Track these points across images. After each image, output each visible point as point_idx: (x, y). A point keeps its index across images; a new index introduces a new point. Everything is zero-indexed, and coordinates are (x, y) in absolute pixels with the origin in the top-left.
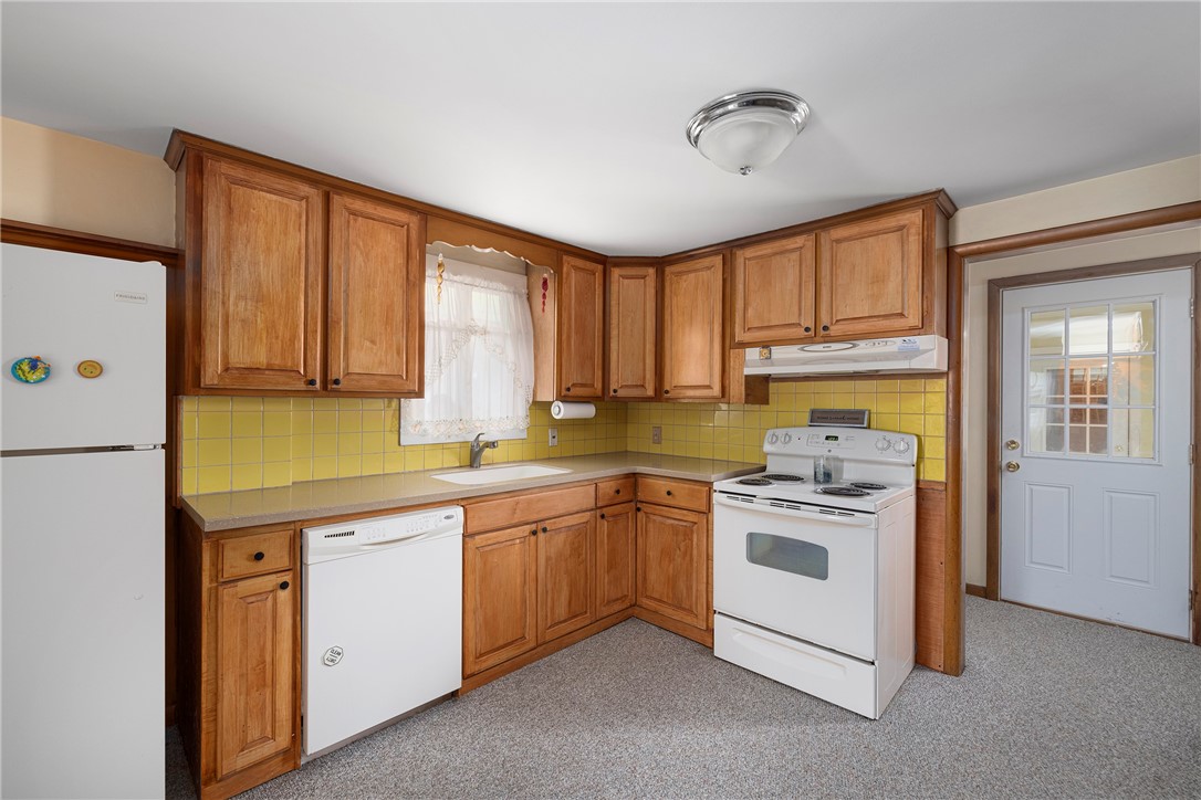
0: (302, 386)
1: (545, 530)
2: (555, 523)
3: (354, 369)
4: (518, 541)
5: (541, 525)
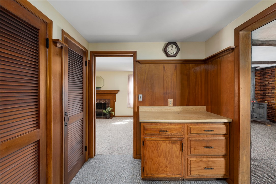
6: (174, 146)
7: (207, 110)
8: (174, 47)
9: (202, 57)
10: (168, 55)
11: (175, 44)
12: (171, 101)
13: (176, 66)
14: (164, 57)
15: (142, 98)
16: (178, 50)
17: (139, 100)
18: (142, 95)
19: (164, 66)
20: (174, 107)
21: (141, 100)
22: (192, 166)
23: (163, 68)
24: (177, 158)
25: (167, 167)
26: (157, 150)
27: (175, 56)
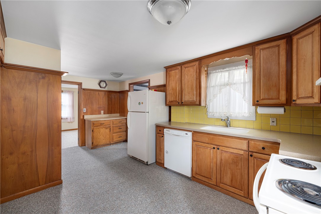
0: (178, 104)
1: (218, 149)
2: (224, 149)
3: (186, 100)
4: (209, 148)
5: (218, 147)
6: (107, 130)
7: (120, 115)
8: (104, 83)
9: (118, 90)
10: (101, 87)
11: (105, 81)
12: (102, 112)
13: (105, 93)
14: (99, 88)
15: (85, 111)
16: (106, 85)
17: (84, 112)
18: (85, 109)
19: (99, 93)
20: (104, 115)
21: (85, 112)
22: (114, 137)
23: (98, 93)
24: (108, 135)
25: (103, 140)
26: (99, 133)
27: (104, 88)
